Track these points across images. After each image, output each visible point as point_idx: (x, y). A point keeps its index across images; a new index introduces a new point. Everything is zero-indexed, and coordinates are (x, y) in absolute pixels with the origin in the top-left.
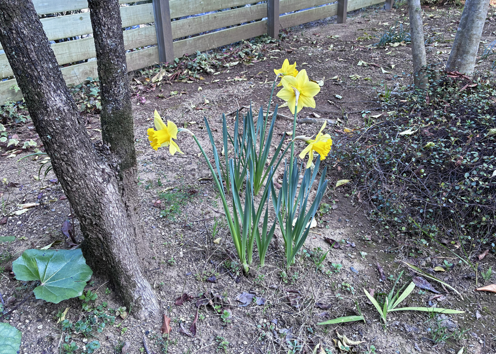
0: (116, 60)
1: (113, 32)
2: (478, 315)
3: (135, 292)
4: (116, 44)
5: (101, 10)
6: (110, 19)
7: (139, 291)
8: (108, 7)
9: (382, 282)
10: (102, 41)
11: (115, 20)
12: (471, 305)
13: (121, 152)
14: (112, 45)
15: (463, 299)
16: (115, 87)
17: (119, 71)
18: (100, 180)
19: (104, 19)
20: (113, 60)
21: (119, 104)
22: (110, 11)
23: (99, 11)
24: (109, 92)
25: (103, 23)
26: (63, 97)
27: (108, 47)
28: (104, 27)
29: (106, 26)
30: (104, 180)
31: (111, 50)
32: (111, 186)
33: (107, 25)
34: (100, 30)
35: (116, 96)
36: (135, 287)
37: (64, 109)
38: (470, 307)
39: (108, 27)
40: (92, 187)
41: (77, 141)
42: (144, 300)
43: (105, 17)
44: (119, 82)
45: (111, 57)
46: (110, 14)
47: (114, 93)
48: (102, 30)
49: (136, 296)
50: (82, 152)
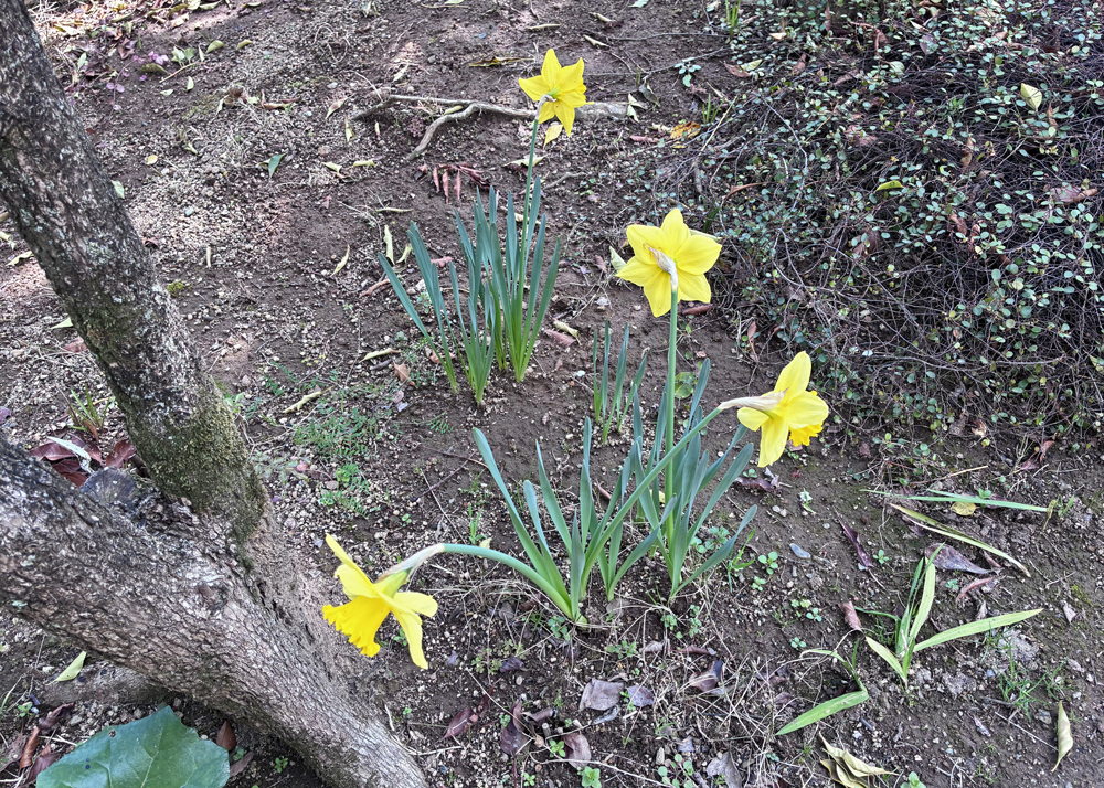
0: (127, 289)
1: (89, 213)
2: (1070, 613)
3: (359, 770)
4: (112, 247)
5: (21, 158)
6: (64, 177)
7: (367, 764)
8: (42, 140)
9: (864, 571)
10: (60, 249)
11: (80, 171)
12: (1047, 587)
13: (225, 506)
14: (100, 255)
15: (1029, 575)
16: (153, 361)
17: (147, 316)
18: (203, 613)
19: (41, 184)
20: (118, 293)
21: (180, 401)
22: (54, 150)
23: (16, 163)
24: (138, 381)
25: (43, 197)
26: (16, 494)
27: (90, 265)
28: (52, 206)
29: (58, 202)
30: (213, 608)
31: (101, 271)
32: (235, 606)
33: (61, 198)
34: (41, 221)
35: (164, 383)
36: (356, 759)
37: (34, 531)
38: (1046, 590)
39: (67, 205)
40: (184, 636)
41: (105, 575)
42: (385, 778)
43: (42, 176)
44: (159, 343)
45: (108, 289)
46: (58, 161)
47: (157, 379)
48: (46, 218)
49: (365, 776)
50: (129, 585)
